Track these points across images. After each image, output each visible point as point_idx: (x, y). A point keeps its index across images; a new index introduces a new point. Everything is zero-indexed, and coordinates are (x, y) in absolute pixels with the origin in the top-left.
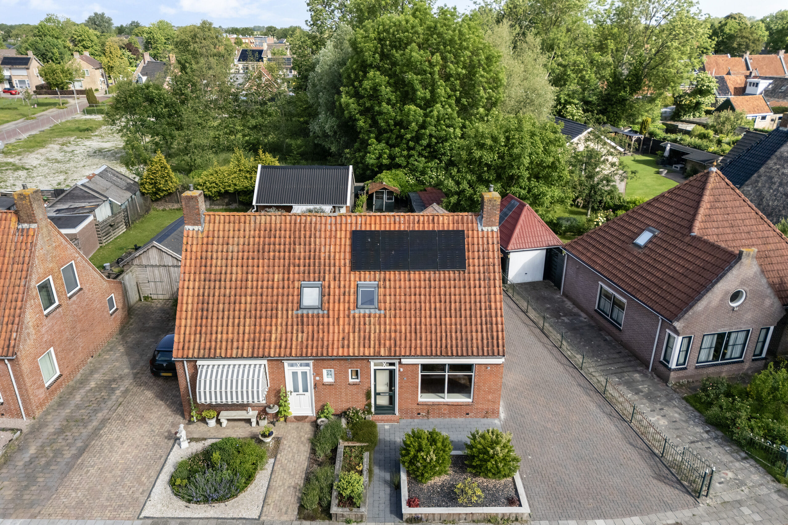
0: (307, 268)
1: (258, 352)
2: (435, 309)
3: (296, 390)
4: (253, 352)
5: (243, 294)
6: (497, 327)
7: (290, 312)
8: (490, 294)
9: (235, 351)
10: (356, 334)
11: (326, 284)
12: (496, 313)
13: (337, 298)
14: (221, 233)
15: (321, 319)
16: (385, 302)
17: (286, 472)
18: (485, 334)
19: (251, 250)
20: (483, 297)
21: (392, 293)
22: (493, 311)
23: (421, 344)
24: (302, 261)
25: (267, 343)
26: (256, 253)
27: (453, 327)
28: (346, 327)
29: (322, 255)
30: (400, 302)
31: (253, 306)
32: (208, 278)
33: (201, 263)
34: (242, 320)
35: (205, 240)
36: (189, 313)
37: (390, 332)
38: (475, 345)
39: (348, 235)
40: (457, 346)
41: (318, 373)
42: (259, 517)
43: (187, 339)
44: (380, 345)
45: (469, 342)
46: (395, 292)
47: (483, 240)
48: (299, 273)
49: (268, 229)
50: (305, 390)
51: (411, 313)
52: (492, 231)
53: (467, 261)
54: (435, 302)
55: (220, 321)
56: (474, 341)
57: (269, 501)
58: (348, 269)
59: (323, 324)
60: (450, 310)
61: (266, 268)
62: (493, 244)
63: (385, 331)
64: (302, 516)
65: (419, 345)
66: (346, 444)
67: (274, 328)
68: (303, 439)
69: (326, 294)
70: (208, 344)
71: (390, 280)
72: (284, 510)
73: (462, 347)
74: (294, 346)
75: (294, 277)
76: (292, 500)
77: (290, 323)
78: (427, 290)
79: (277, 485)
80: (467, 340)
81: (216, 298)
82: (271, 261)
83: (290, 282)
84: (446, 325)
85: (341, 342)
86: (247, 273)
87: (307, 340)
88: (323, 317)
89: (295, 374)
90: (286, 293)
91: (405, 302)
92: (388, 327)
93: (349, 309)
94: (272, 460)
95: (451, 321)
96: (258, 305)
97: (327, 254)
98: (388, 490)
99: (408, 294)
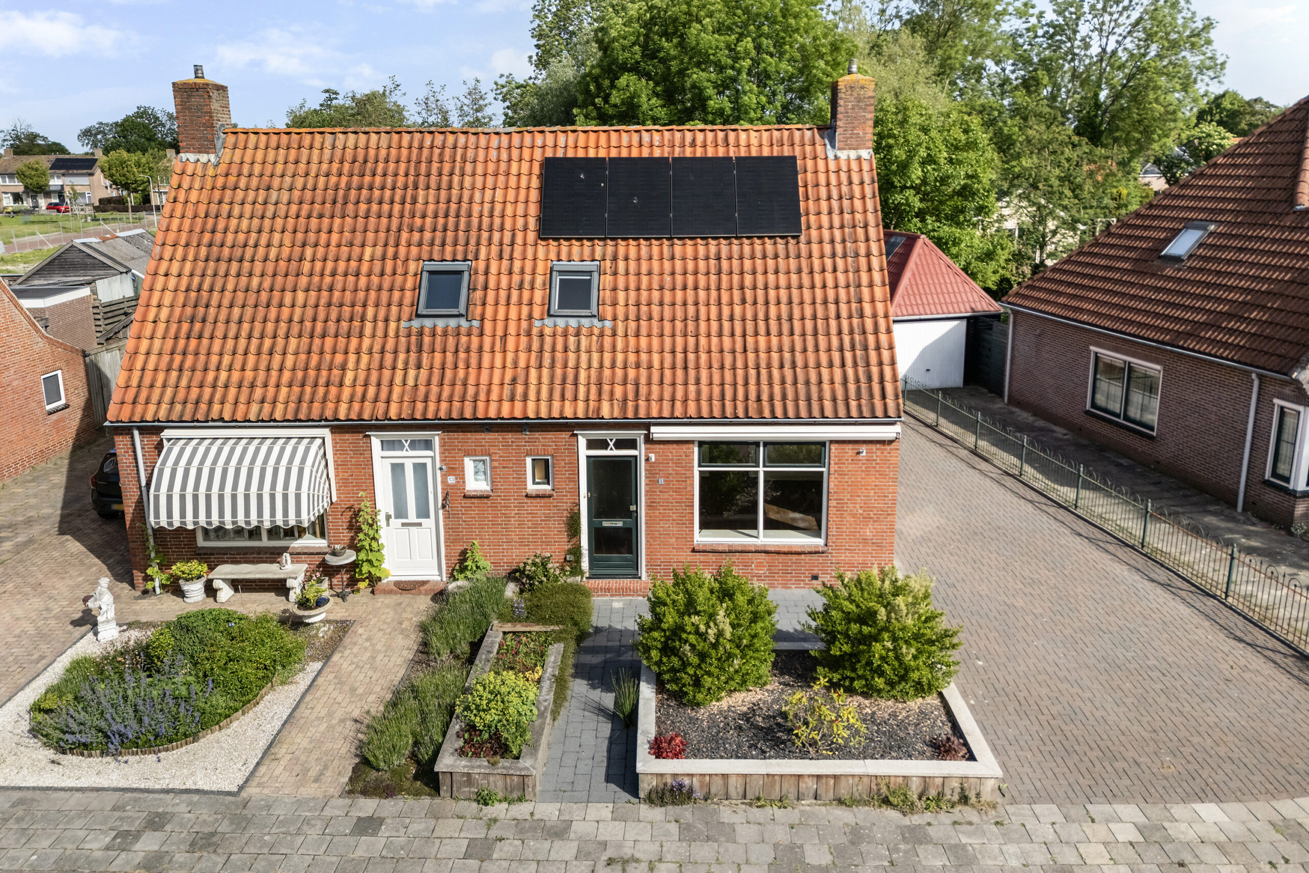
0: (439, 234)
1: (310, 409)
2: (732, 319)
3: (400, 512)
4: (297, 411)
5: (289, 286)
6: (880, 355)
7: (393, 325)
8: (859, 286)
9: (255, 408)
10: (545, 372)
11: (481, 265)
12: (876, 325)
13: (503, 294)
14: (257, 169)
15: (464, 339)
16: (614, 304)
17: (346, 688)
18: (850, 372)
19: (319, 199)
20: (842, 292)
21: (632, 286)
22: (869, 323)
23: (698, 393)
24: (429, 220)
25: (333, 390)
26: (328, 206)
27: (775, 356)
28: (523, 357)
29: (476, 208)
30: (649, 304)
31: (310, 312)
32: (214, 255)
33: (205, 224)
34: (280, 341)
35: (220, 181)
36: (162, 327)
37: (625, 368)
38: (827, 394)
39: (536, 169)
40: (784, 398)
41: (453, 468)
42: (241, 788)
43: (147, 381)
44: (600, 393)
45: (814, 389)
46: (639, 282)
47: (839, 177)
48: (420, 245)
49: (360, 159)
50: (423, 512)
51: (674, 327)
52: (859, 159)
53: (803, 219)
54: (731, 304)
55: (230, 343)
56: (826, 387)
57: (281, 751)
58: (531, 236)
59: (468, 351)
60: (767, 319)
61: (347, 235)
62: (862, 183)
63: (613, 366)
64: (360, 786)
65: (692, 395)
66: (508, 627)
67: (352, 358)
68: (406, 624)
69: (480, 286)
70: (194, 392)
71: (626, 259)
72: (313, 773)
73: (796, 400)
74: (395, 397)
75: (408, 253)
76: (344, 751)
77: (390, 345)
78: (713, 278)
79: (313, 717)
80: (807, 383)
81: (228, 295)
82: (360, 220)
83: (399, 263)
84: (757, 351)
85: (507, 389)
86: (304, 245)
87: (429, 384)
88: (469, 335)
89: (398, 469)
90: (386, 285)
91: (661, 304)
92: (620, 357)
93: (530, 317)
94: (317, 665)
95: (769, 342)
96: (321, 308)
97: (487, 206)
98: (606, 728)
99: (668, 285)
